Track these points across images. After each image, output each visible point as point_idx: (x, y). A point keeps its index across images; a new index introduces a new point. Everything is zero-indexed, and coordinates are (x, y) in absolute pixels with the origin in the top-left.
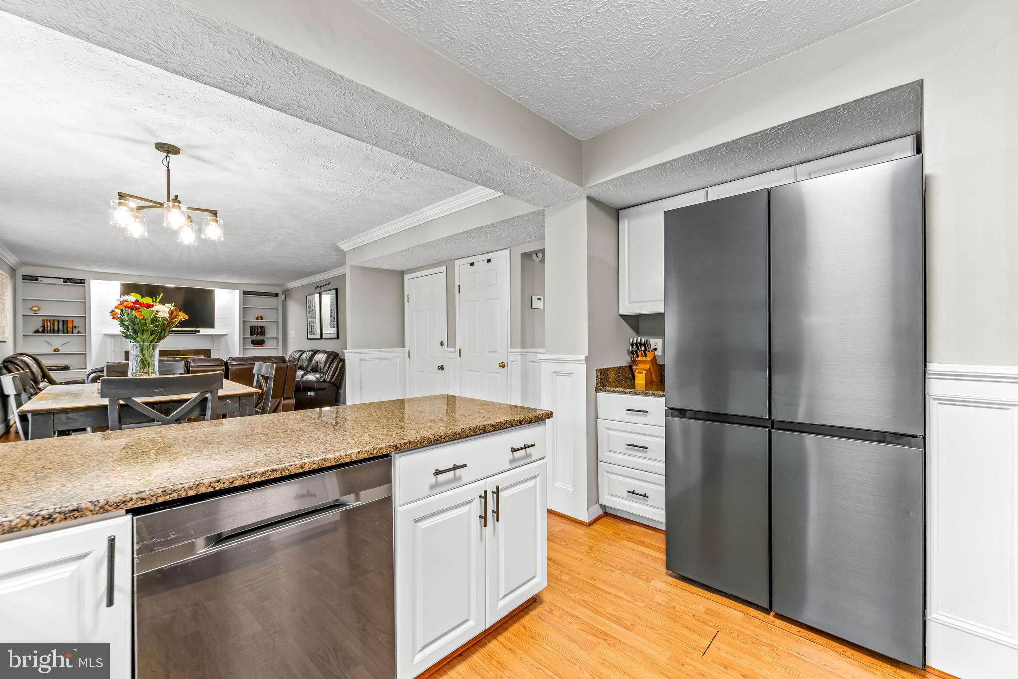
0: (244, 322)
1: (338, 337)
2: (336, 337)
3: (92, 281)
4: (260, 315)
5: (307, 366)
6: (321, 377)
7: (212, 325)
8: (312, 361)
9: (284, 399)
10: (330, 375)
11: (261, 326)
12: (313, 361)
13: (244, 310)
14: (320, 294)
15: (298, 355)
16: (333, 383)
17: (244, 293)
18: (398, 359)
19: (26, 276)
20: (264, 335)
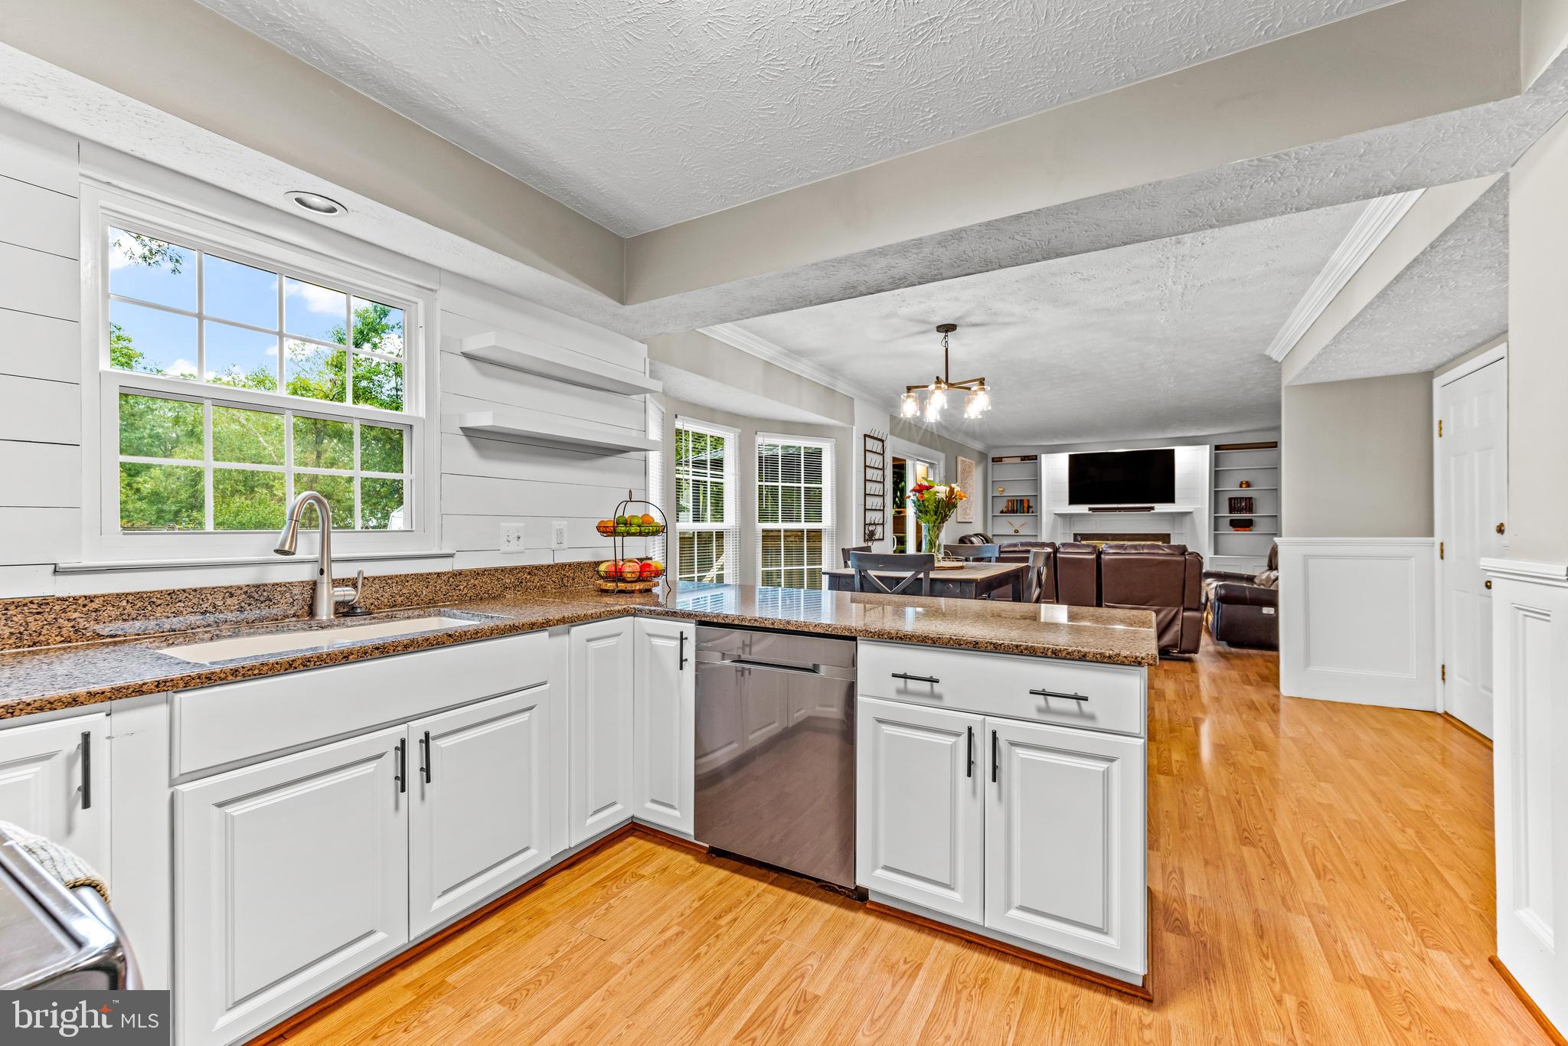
0: (1216, 495)
3: (1043, 456)
4: (1245, 479)
7: (1170, 498)
9: (1184, 609)
11: (1246, 498)
13: (1217, 475)
17: (1217, 448)
18: (1413, 559)
19: (993, 458)
20: (1251, 512)
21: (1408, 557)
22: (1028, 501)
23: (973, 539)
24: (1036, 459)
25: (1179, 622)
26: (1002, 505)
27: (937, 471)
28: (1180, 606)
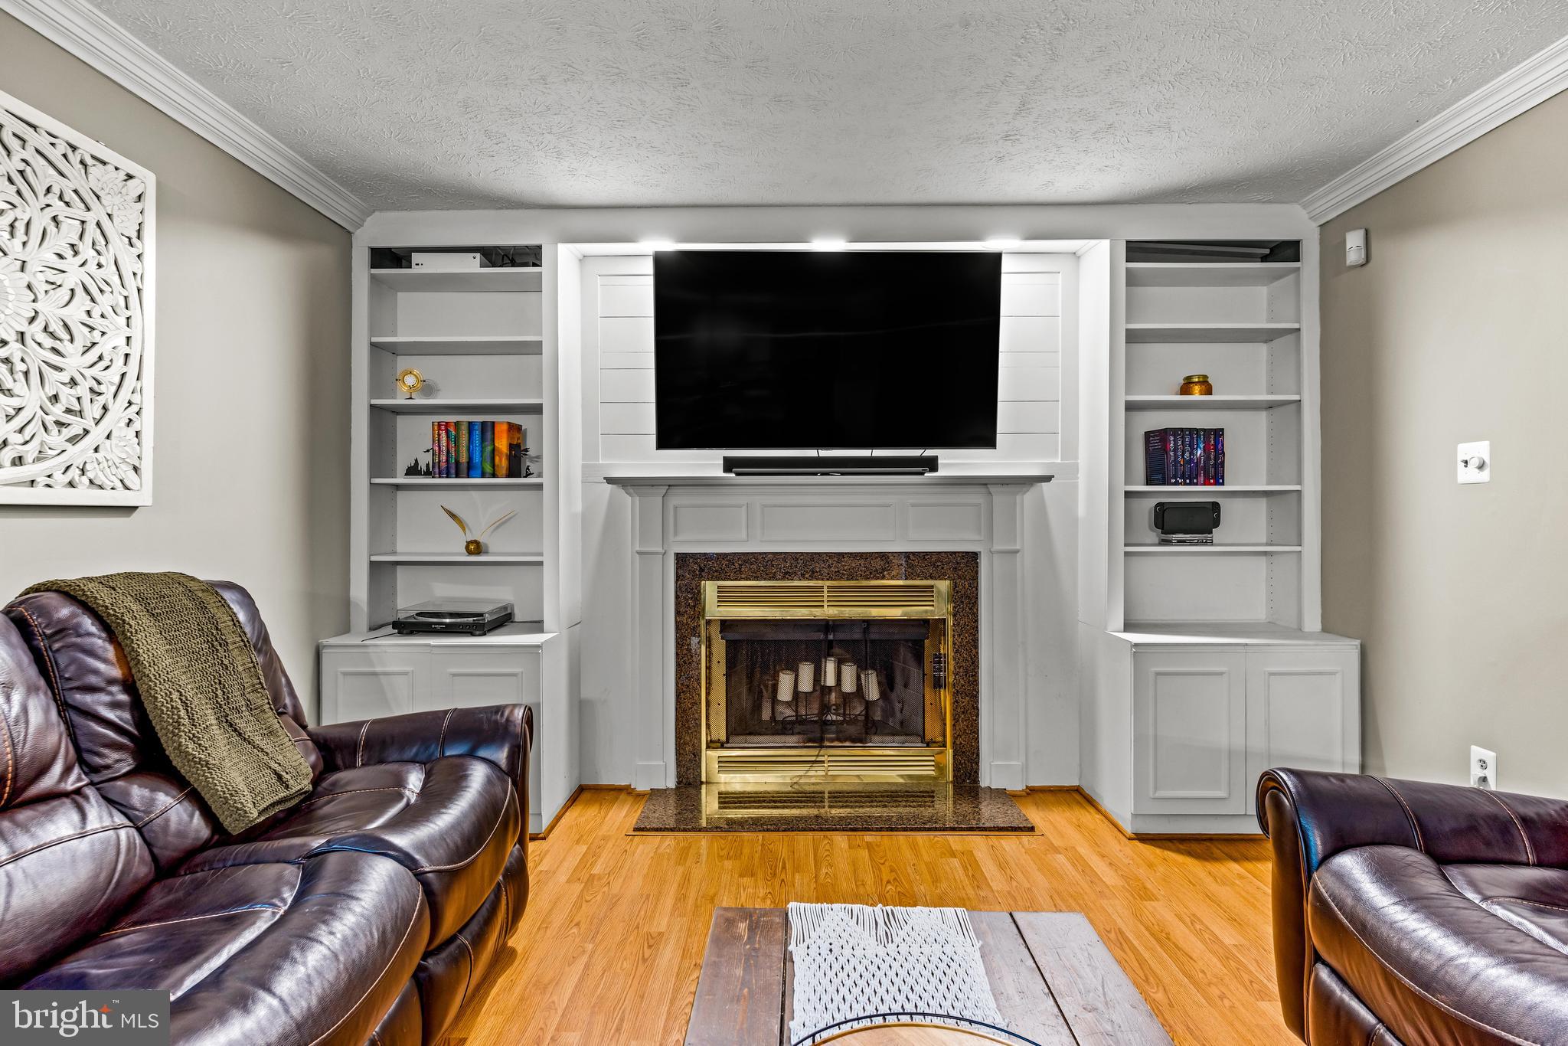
7: (986, 438)
11: (1203, 432)
13: (1131, 347)
20: (1218, 478)
22: (509, 427)
24: (535, 262)
26: (416, 443)
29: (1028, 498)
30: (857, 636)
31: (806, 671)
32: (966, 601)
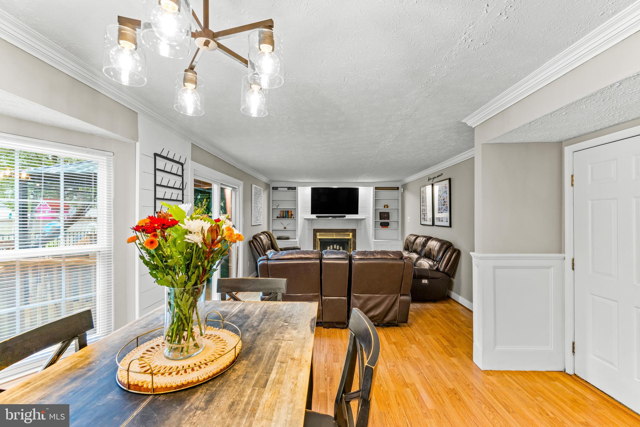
0: (376, 210)
1: (450, 226)
2: (449, 225)
3: (299, 188)
4: (386, 204)
5: (421, 251)
6: (434, 265)
7: (356, 212)
8: (425, 247)
9: (401, 295)
10: (444, 264)
11: (387, 213)
12: (427, 247)
13: (376, 201)
14: (432, 185)
15: (413, 238)
16: (446, 274)
17: (376, 188)
18: (552, 268)
19: (273, 187)
20: (388, 219)
21: (549, 267)
22: (291, 211)
23: (261, 237)
24: (295, 189)
25: (397, 304)
26: (277, 214)
27: (238, 193)
28: (398, 294)
29: (363, 221)
30: (339, 241)
31: (331, 246)
32: (354, 236)
